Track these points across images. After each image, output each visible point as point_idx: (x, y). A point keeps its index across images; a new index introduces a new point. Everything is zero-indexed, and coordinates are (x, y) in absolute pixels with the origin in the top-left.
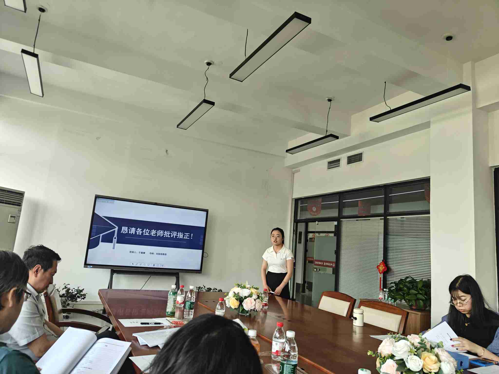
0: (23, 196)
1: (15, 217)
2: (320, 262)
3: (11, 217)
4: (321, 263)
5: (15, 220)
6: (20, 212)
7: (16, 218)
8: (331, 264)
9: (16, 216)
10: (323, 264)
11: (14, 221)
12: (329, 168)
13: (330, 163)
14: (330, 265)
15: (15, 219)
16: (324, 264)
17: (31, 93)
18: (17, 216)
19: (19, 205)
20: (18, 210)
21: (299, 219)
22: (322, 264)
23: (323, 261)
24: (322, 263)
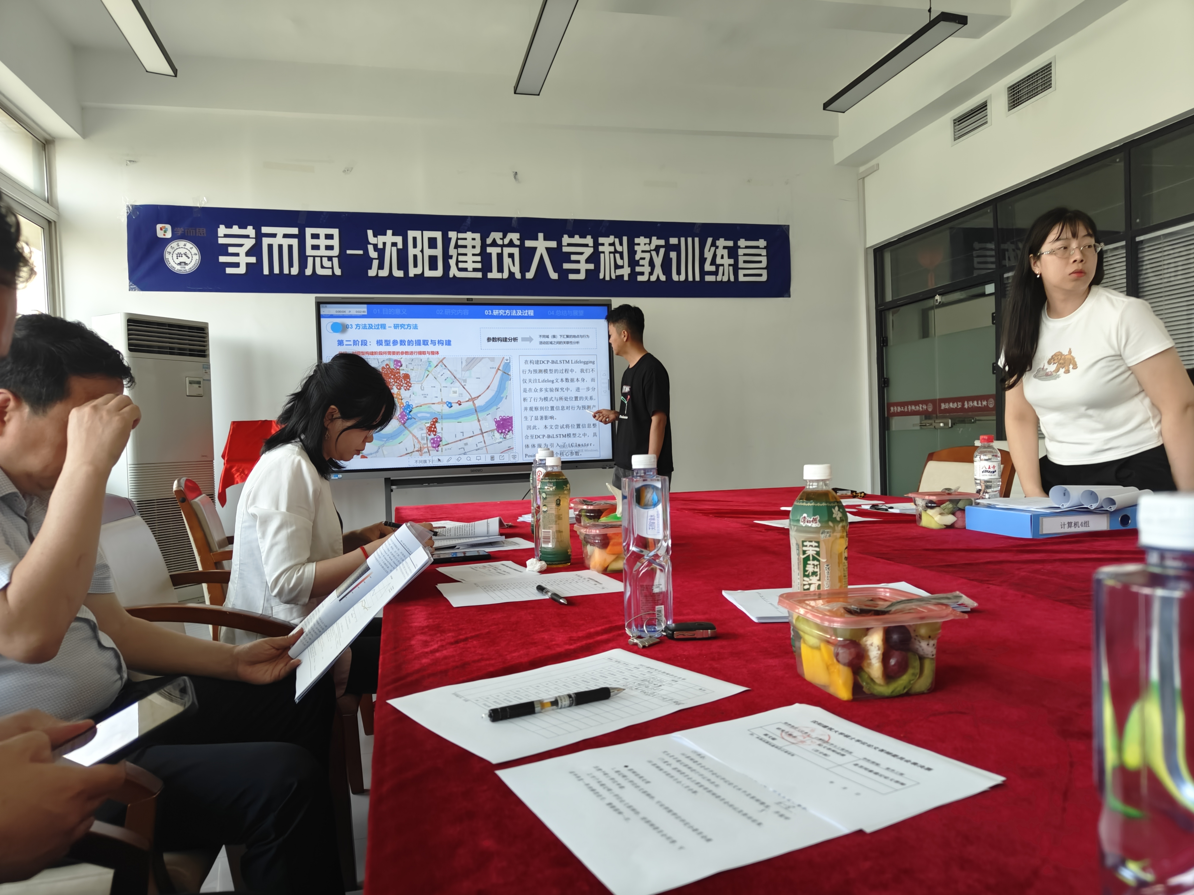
0: (207, 334)
1: (199, 383)
2: (953, 403)
3: (191, 383)
4: (955, 405)
5: (201, 389)
6: (207, 370)
7: (201, 385)
8: (985, 403)
9: (201, 380)
10: (963, 405)
11: (200, 391)
12: (957, 138)
13: (959, 121)
14: (982, 404)
15: (200, 387)
16: (966, 406)
17: (147, 71)
18: (204, 380)
19: (203, 353)
20: (203, 365)
21: (891, 300)
22: (960, 406)
23: (962, 399)
24: (959, 403)
